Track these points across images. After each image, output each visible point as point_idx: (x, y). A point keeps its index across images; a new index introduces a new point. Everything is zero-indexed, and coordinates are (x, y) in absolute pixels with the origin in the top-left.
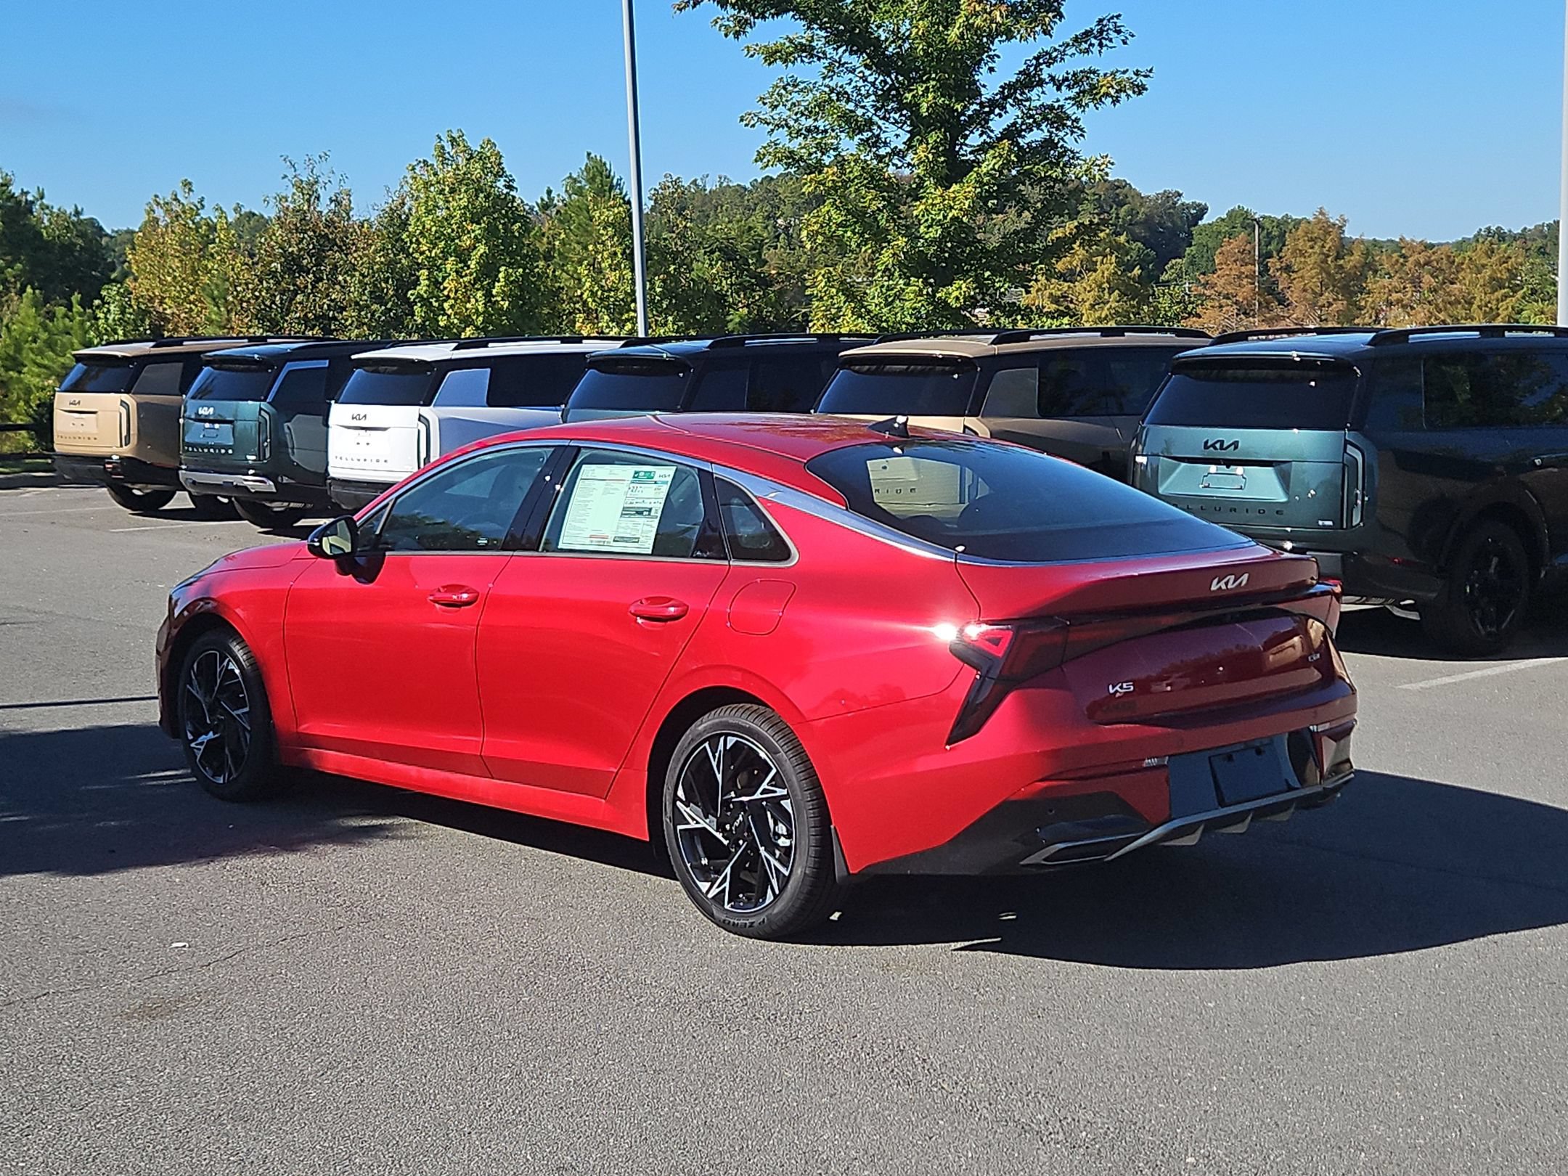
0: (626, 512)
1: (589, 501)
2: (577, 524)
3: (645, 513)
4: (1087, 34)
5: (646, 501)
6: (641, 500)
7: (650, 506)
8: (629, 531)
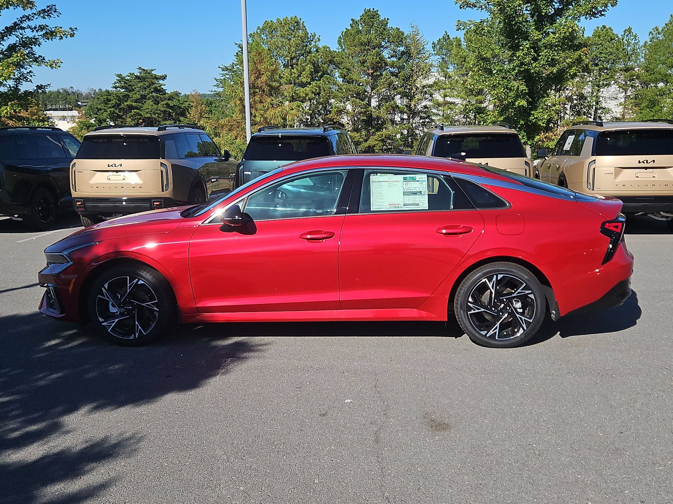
0: (405, 193)
1: (382, 191)
2: (379, 200)
3: (418, 193)
4: (44, 11)
5: (416, 188)
6: (414, 189)
7: (420, 190)
8: (411, 201)
